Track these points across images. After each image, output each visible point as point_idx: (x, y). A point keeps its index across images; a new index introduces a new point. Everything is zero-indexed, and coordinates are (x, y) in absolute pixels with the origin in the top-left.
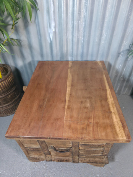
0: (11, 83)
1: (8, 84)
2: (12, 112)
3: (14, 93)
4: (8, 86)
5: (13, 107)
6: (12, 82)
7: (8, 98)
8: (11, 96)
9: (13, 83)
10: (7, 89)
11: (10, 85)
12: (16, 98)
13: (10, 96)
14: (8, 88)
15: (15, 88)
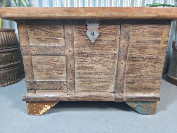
0: (9, 39)
1: (6, 39)
2: (3, 82)
3: (11, 53)
4: (5, 40)
5: (6, 74)
6: (11, 39)
7: (1, 56)
8: (6, 56)
9: (13, 42)
10: (2, 43)
11: (7, 40)
12: (12, 63)
13: (4, 55)
14: (4, 43)
15: (14, 49)
